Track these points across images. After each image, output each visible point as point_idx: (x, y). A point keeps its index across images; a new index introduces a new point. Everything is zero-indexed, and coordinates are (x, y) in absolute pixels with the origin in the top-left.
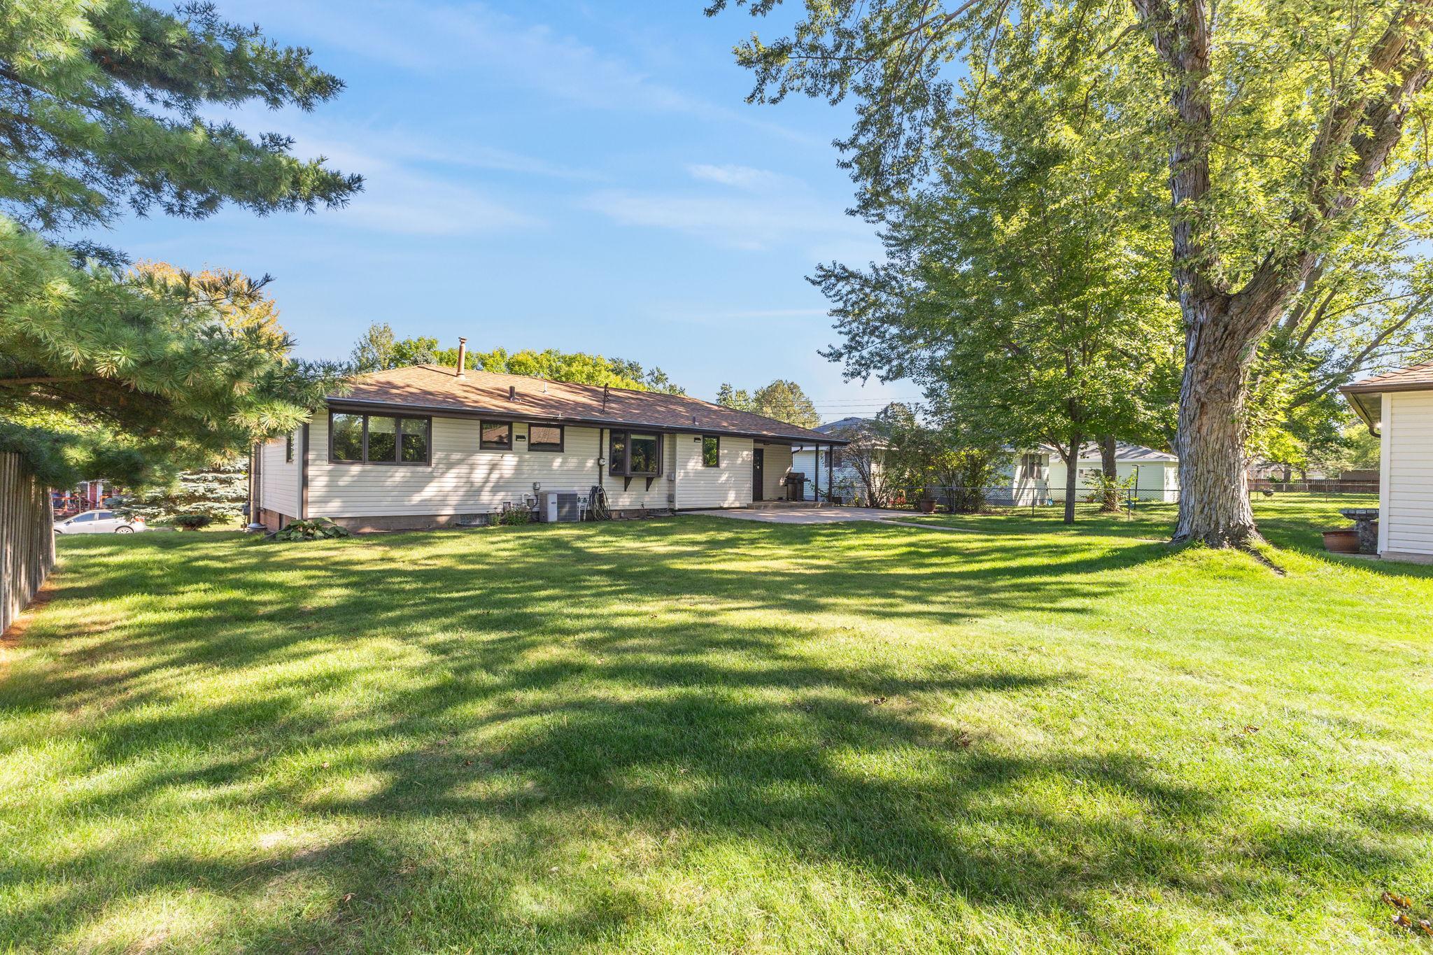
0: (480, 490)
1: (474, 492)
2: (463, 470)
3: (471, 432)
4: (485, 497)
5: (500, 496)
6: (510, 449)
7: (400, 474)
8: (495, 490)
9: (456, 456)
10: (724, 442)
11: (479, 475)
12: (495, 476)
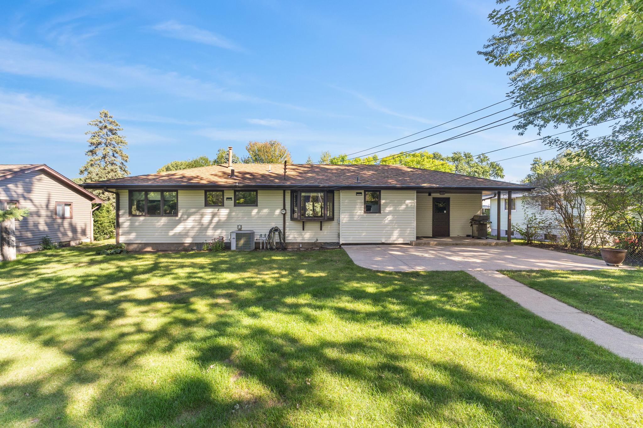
0: (207, 227)
1: (203, 229)
2: (197, 217)
3: (200, 197)
4: (210, 232)
5: (218, 232)
6: (223, 205)
7: (163, 220)
8: (215, 228)
9: (193, 210)
10: (383, 194)
11: (206, 220)
12: (216, 220)
